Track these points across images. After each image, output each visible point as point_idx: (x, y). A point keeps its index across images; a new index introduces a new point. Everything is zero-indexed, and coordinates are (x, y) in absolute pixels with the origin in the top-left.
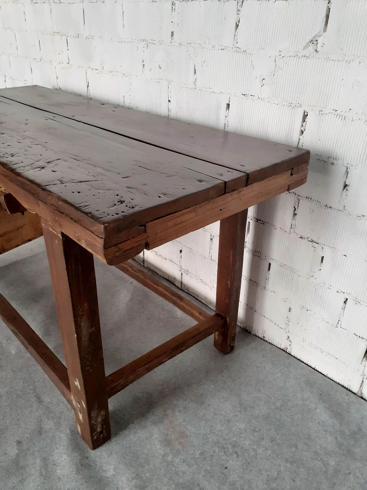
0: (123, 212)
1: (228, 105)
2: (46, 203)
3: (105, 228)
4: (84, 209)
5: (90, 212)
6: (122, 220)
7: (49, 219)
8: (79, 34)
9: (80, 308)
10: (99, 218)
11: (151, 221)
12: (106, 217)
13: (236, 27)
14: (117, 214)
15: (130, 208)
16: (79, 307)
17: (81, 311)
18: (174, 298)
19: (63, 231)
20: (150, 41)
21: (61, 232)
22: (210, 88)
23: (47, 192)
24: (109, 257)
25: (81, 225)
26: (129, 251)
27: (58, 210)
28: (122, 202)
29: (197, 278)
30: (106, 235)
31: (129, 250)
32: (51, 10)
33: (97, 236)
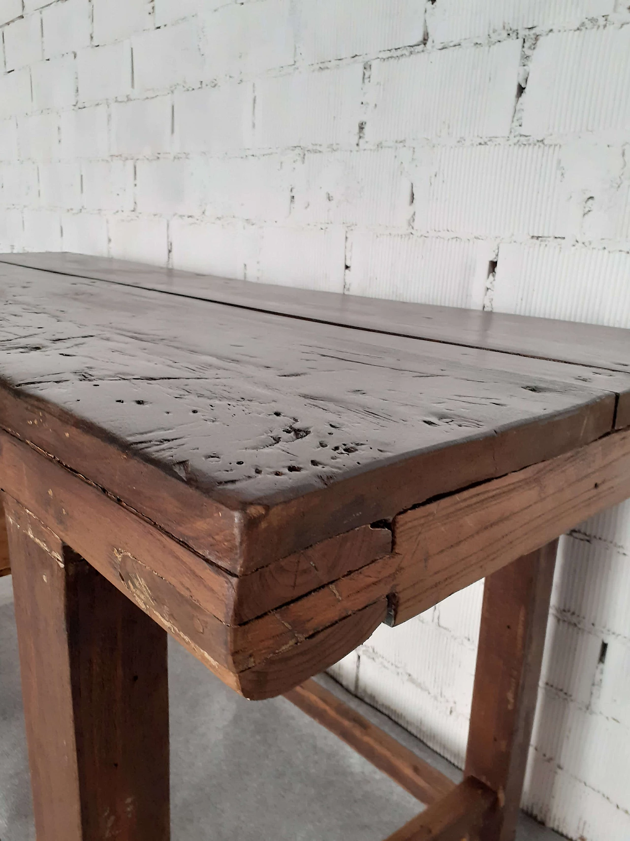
0: (314, 463)
1: (493, 265)
2: (22, 441)
3: (250, 524)
4: (157, 451)
5: (181, 460)
6: (316, 493)
7: (26, 496)
8: (159, 154)
9: (109, 817)
10: (220, 483)
11: (414, 507)
12: (249, 477)
13: (517, 94)
14: (292, 469)
15: (338, 451)
16: (106, 814)
17: (109, 825)
18: (347, 723)
19: (69, 543)
20: (311, 147)
21: (63, 542)
22: (449, 230)
23: (28, 400)
24: (251, 663)
25: (140, 515)
26: (329, 630)
27: (59, 461)
28: (299, 433)
29: (400, 670)
30: (249, 557)
31: (327, 628)
32: (110, 116)
33: (207, 561)
